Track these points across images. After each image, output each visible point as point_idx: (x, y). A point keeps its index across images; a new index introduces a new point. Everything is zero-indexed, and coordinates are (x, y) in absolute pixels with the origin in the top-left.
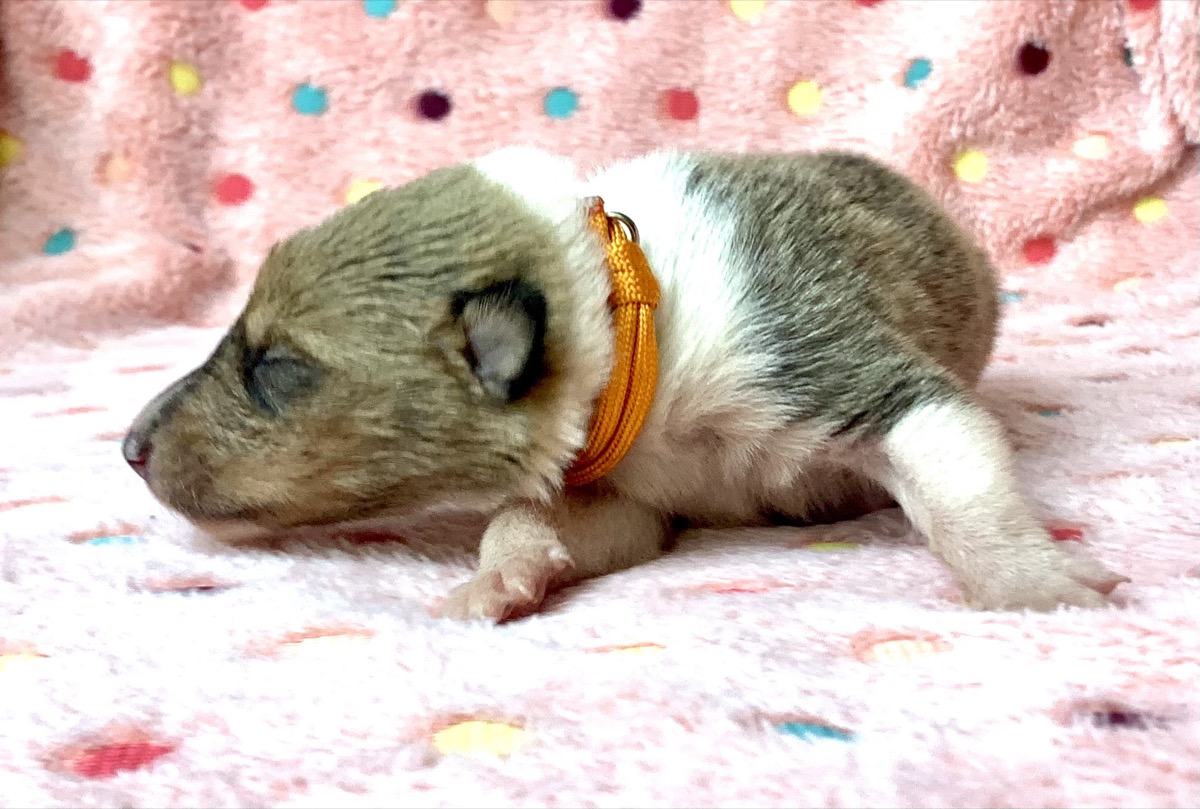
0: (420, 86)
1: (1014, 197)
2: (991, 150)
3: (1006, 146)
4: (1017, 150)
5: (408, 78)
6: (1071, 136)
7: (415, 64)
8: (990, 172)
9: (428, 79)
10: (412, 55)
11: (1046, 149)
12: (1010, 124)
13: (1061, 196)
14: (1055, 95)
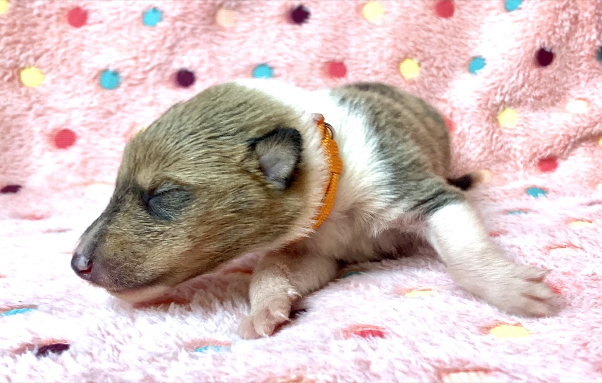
0: (176, 66)
1: (534, 135)
2: (520, 109)
3: (528, 107)
4: (534, 108)
5: (170, 62)
6: (566, 101)
7: (173, 54)
8: (520, 121)
9: (182, 62)
10: (171, 48)
11: (551, 108)
12: (531, 94)
13: (561, 133)
14: (557, 78)
